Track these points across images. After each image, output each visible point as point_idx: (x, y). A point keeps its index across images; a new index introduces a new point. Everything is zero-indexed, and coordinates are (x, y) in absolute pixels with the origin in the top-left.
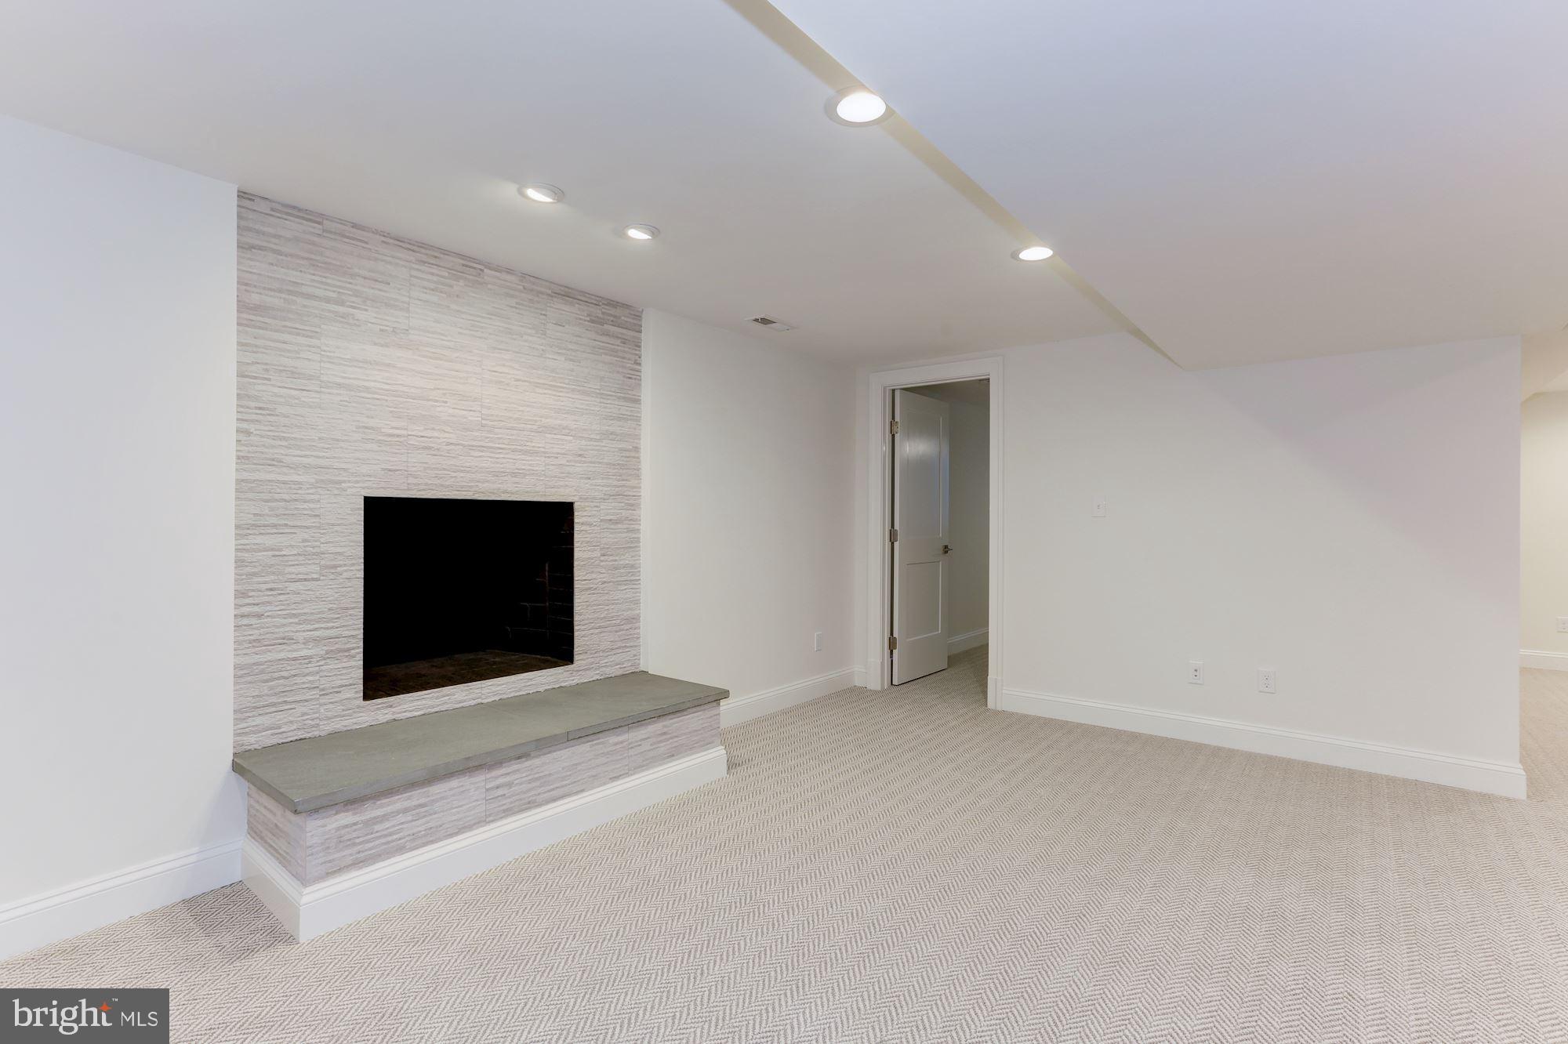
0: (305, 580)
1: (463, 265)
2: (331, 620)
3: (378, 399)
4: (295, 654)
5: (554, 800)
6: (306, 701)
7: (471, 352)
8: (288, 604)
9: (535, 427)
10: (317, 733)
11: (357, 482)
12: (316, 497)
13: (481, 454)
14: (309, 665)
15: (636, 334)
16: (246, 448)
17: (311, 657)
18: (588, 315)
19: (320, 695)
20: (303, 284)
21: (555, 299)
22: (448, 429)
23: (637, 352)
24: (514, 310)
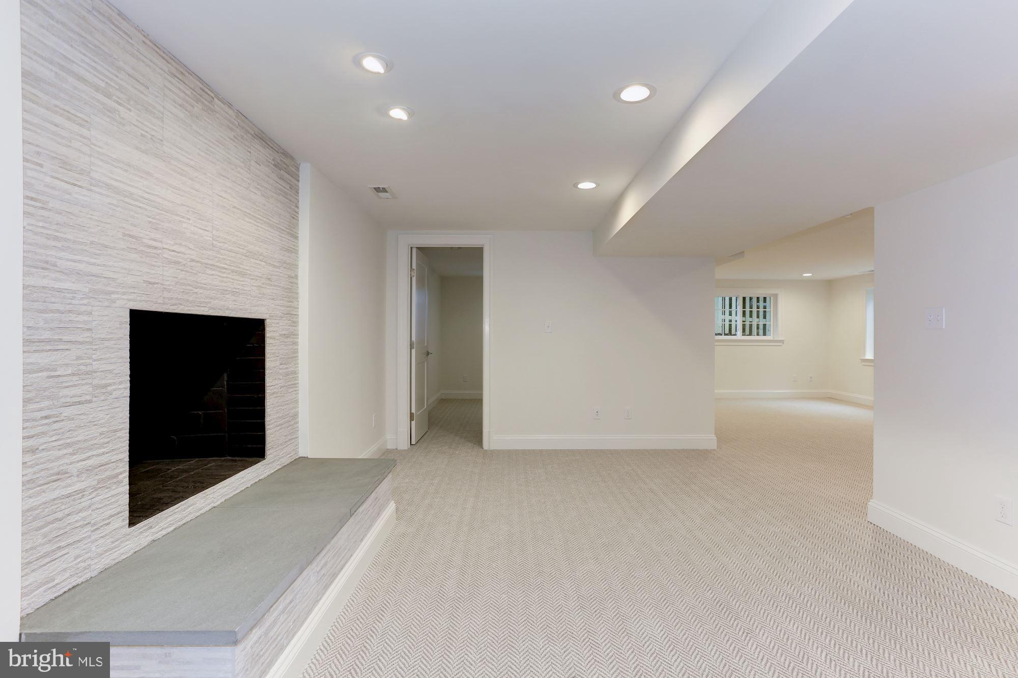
0: (80, 403)
1: (201, 89)
2: (102, 445)
3: (140, 207)
4: (70, 490)
6: (79, 541)
7: (205, 174)
8: (63, 433)
9: (245, 252)
10: (88, 576)
11: (124, 294)
12: (89, 308)
13: (213, 272)
14: (83, 500)
15: (296, 182)
17: (83, 490)
18: (274, 160)
19: (92, 531)
21: (256, 140)
22: (192, 246)
23: (297, 197)
24: (232, 141)
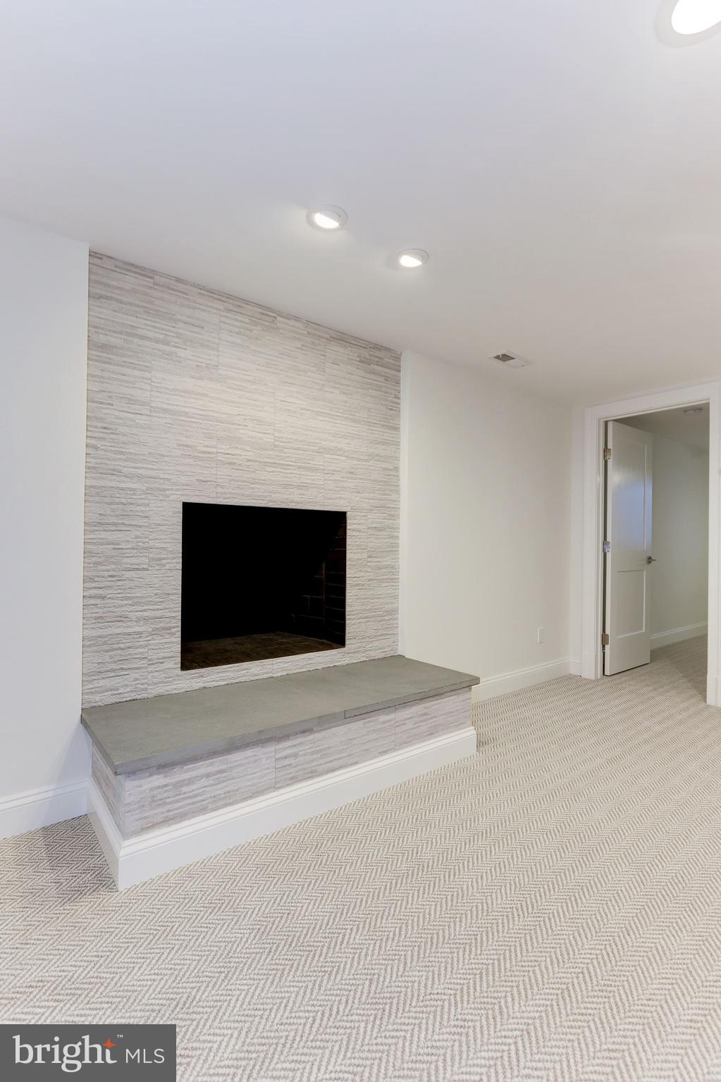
0: (138, 569)
1: (261, 313)
2: (156, 603)
3: (194, 422)
4: (130, 630)
5: (333, 770)
6: (138, 669)
7: (267, 385)
8: (124, 589)
9: (316, 448)
10: (145, 696)
11: (178, 490)
12: (147, 501)
13: (274, 469)
14: (140, 640)
15: (397, 373)
16: (95, 460)
17: (141, 633)
18: (359, 356)
19: (149, 665)
20: (138, 327)
21: (332, 343)
22: (248, 448)
23: (397, 388)
24: (299, 350)
